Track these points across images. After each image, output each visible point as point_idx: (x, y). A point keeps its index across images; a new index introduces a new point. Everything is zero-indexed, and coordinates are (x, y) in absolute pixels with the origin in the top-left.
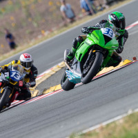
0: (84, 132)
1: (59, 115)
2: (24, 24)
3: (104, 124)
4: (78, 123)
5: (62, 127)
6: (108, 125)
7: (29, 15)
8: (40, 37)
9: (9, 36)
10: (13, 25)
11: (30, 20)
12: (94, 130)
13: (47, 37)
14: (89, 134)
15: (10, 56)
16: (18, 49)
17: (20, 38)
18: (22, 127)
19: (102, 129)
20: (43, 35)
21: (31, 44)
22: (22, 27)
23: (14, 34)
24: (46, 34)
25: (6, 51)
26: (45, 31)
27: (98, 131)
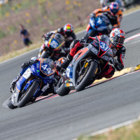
0: (94, 134)
1: (68, 115)
2: (39, 21)
3: (114, 128)
4: (87, 125)
5: (71, 128)
6: (117, 129)
7: (45, 13)
10: (28, 21)
11: (45, 17)
12: (103, 134)
14: (98, 137)
15: (23, 52)
16: (31, 46)
17: (35, 35)
18: (30, 125)
19: (111, 132)
22: (37, 25)
25: (20, 48)
27: (107, 135)
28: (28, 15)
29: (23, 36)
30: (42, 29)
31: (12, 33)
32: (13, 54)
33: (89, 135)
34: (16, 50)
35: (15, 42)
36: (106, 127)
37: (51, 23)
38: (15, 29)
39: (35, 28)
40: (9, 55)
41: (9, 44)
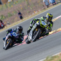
0: (53, 56)
1: (42, 48)
2: (26, 8)
4: (50, 52)
5: (43, 54)
8: (33, 14)
9: (20, 13)
10: (21, 8)
11: (29, 6)
12: (57, 55)
13: (37, 14)
14: (55, 57)
15: (20, 22)
16: (23, 19)
17: (24, 14)
20: (34, 13)
21: (29, 17)
22: (25, 10)
23: (22, 13)
25: (18, 20)
26: (35, 11)
27: (59, 55)
28: (21, 6)
30: (28, 12)
31: (15, 14)
32: (16, 23)
33: (51, 56)
34: (17, 21)
35: (16, 18)
36: (58, 52)
37: (31, 8)
38: (16, 12)
39: (25, 11)
40: (14, 24)
41: (13, 19)
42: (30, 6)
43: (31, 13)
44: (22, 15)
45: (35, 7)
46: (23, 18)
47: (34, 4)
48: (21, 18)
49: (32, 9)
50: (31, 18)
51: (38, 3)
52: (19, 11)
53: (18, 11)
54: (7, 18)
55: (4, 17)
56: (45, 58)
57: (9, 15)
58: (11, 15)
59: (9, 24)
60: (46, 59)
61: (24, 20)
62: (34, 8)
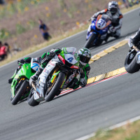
0: (112, 128)
1: (87, 109)
2: (59, 15)
3: (132, 121)
4: (106, 119)
5: (90, 122)
6: (135, 122)
7: (65, 6)
8: (74, 29)
9: (43, 27)
10: (48, 15)
11: (65, 11)
12: (121, 127)
13: (81, 29)
14: (116, 131)
15: (43, 47)
16: (51, 40)
17: (54, 29)
18: (50, 120)
19: (129, 125)
21: (65, 36)
22: (57, 18)
23: (48, 25)
24: (81, 25)
25: (40, 42)
27: (125, 128)
28: (47, 8)
29: (42, 30)
30: (62, 23)
31: (32, 27)
32: (33, 49)
33: (107, 129)
34: (36, 44)
35: (35, 36)
36: (124, 121)
37: (70, 16)
38: (35, 23)
39: (55, 21)
40: (29, 50)
41: (29, 39)
42: (68, 10)
43: (69, 26)
44: (48, 29)
45: (78, 12)
46: (51, 37)
47: (78, 6)
48: (46, 36)
49: (73, 17)
50: (68, 38)
51: (87, 4)
52: (41, 22)
53: (39, 22)
54: (13, 36)
55: (6, 34)
56: (92, 133)
57: (18, 28)
58: (24, 30)
59: (17, 50)
60: (96, 136)
61: (52, 43)
62: (78, 15)
